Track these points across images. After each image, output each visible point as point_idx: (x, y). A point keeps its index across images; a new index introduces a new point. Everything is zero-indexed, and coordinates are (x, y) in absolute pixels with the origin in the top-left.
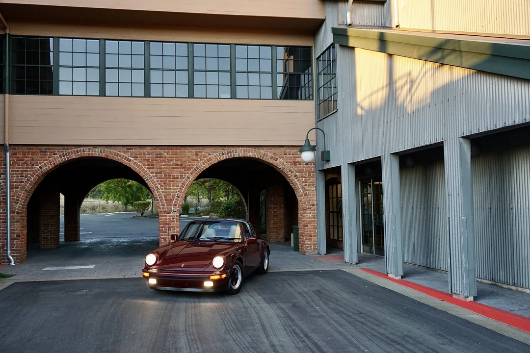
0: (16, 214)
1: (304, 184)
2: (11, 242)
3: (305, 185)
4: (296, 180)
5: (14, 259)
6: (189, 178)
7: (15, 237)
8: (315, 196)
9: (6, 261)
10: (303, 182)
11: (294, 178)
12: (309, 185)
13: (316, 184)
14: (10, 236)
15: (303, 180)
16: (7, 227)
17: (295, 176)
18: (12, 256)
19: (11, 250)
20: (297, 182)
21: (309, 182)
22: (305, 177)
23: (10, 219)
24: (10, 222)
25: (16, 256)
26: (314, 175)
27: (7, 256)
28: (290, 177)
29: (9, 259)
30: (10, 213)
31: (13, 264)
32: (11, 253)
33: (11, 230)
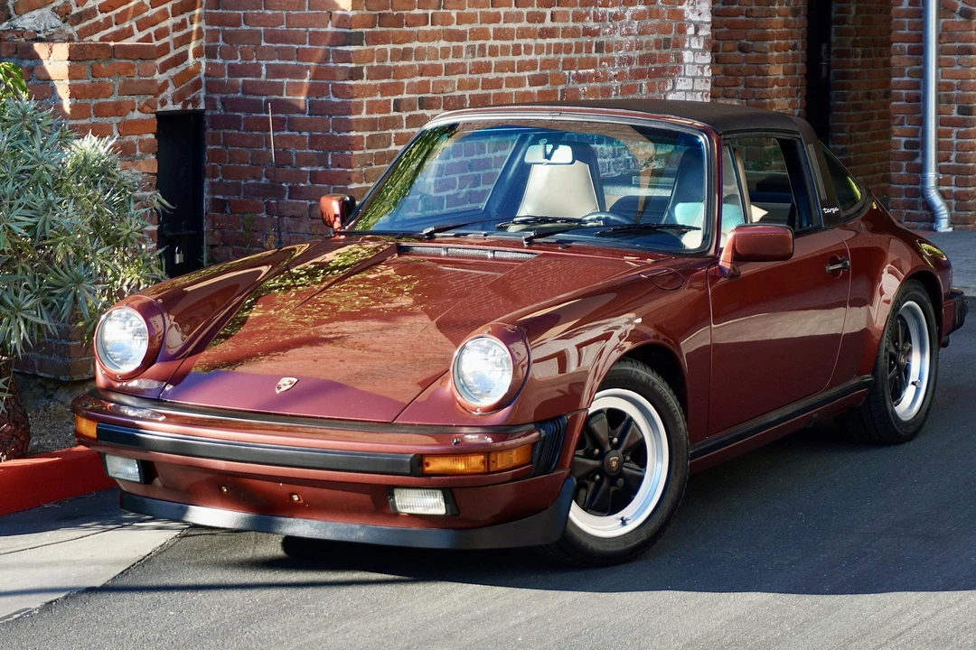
0: (958, 19)
2: (939, 134)
5: (949, 207)
7: (955, 114)
9: (920, 212)
14: (938, 112)
16: (922, 74)
18: (943, 195)
19: (940, 170)
23: (939, 37)
24: (940, 52)
25: (957, 196)
27: (922, 193)
29: (929, 206)
30: (939, 16)
31: (944, 226)
32: (939, 183)
33: (939, 86)
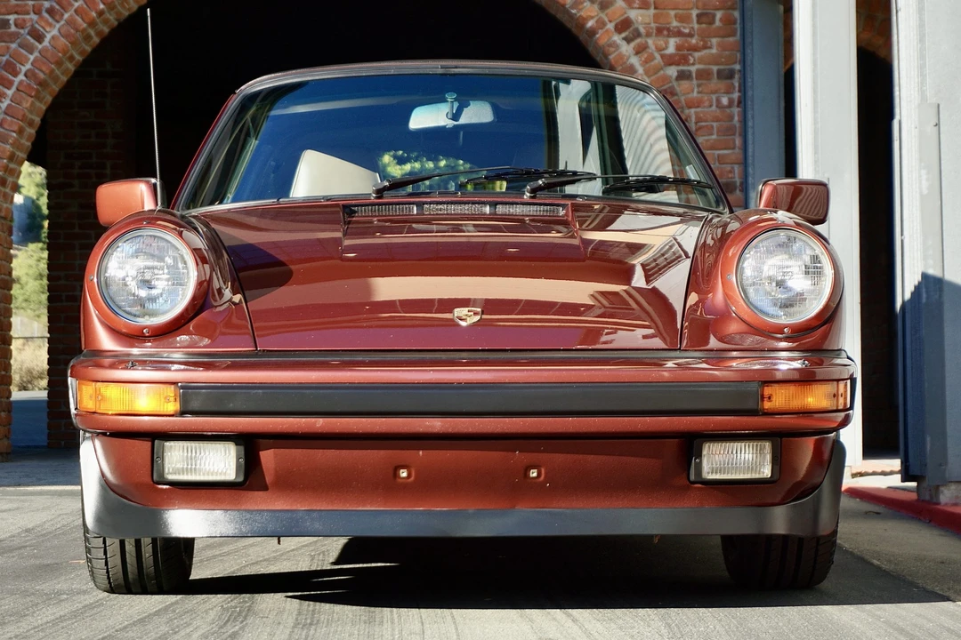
1: (672, 71)
3: (682, 76)
4: (626, 49)
6: (40, 38)
8: (738, 141)
10: (670, 61)
11: (617, 38)
12: (703, 75)
13: (743, 72)
15: (671, 50)
17: (624, 25)
20: (634, 61)
21: (701, 61)
22: (679, 34)
26: (728, 21)
28: (592, 32)
